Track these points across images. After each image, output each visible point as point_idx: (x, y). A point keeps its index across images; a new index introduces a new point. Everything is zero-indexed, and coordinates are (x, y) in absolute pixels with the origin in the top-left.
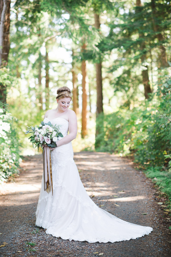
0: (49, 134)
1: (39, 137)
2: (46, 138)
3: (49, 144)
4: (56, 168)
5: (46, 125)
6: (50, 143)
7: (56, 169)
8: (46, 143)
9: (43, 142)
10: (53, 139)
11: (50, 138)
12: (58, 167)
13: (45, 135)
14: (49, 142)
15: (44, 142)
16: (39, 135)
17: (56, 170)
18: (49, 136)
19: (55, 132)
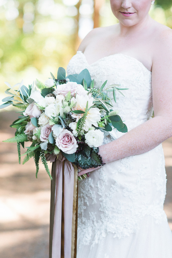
0: (74, 116)
1: (39, 126)
2: (59, 132)
3: (68, 153)
4: (96, 237)
5: (69, 83)
6: (74, 151)
7: (96, 241)
8: (61, 151)
9: (49, 144)
10: (87, 136)
11: (75, 133)
12: (104, 235)
13: (56, 119)
14: (71, 149)
15: (52, 146)
16: (39, 119)
17: (97, 245)
18: (73, 126)
19: (97, 110)
